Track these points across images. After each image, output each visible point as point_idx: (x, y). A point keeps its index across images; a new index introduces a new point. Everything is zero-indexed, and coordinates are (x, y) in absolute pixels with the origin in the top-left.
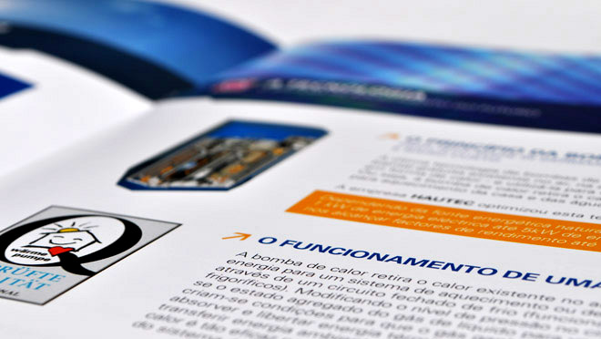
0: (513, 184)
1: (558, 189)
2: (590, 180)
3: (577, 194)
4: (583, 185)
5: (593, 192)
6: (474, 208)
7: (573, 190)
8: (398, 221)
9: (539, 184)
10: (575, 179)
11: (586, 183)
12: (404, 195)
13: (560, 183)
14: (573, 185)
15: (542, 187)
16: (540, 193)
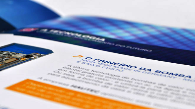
0: (124, 84)
1: (144, 88)
2: (162, 85)
3: (153, 91)
4: (157, 87)
5: (160, 91)
6: (99, 95)
7: (151, 89)
8: (57, 99)
9: (136, 84)
10: (154, 83)
11: (159, 86)
12: (68, 85)
13: (147, 85)
14: (152, 86)
15: (137, 86)
16: (135, 89)
